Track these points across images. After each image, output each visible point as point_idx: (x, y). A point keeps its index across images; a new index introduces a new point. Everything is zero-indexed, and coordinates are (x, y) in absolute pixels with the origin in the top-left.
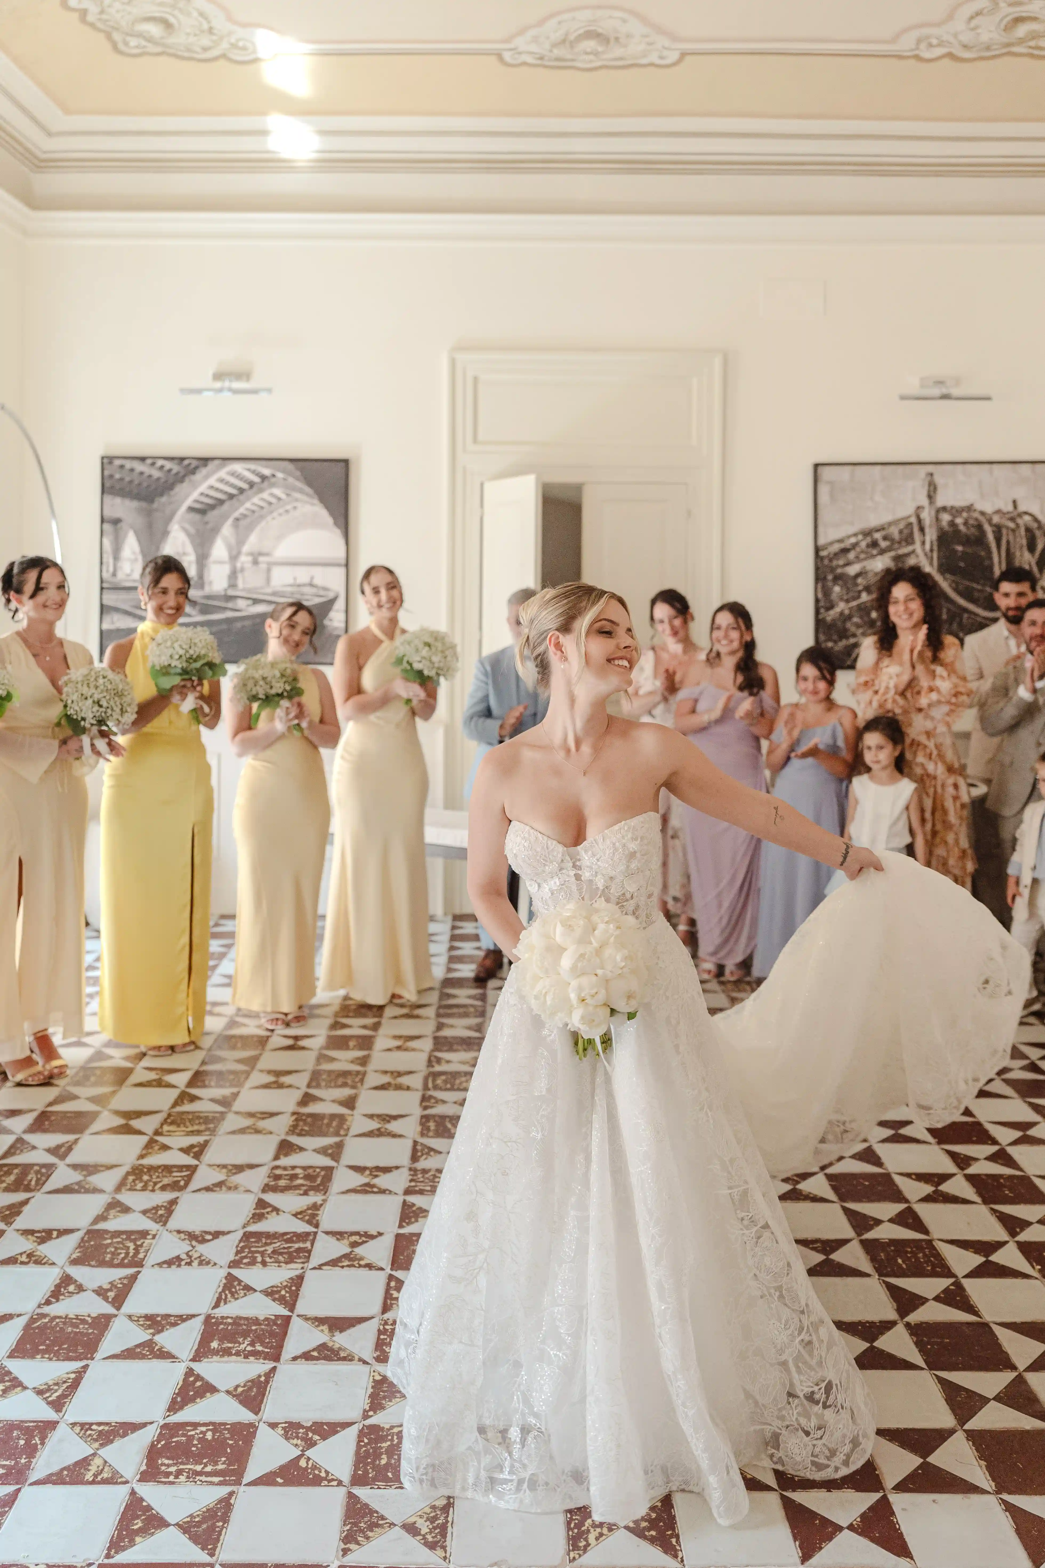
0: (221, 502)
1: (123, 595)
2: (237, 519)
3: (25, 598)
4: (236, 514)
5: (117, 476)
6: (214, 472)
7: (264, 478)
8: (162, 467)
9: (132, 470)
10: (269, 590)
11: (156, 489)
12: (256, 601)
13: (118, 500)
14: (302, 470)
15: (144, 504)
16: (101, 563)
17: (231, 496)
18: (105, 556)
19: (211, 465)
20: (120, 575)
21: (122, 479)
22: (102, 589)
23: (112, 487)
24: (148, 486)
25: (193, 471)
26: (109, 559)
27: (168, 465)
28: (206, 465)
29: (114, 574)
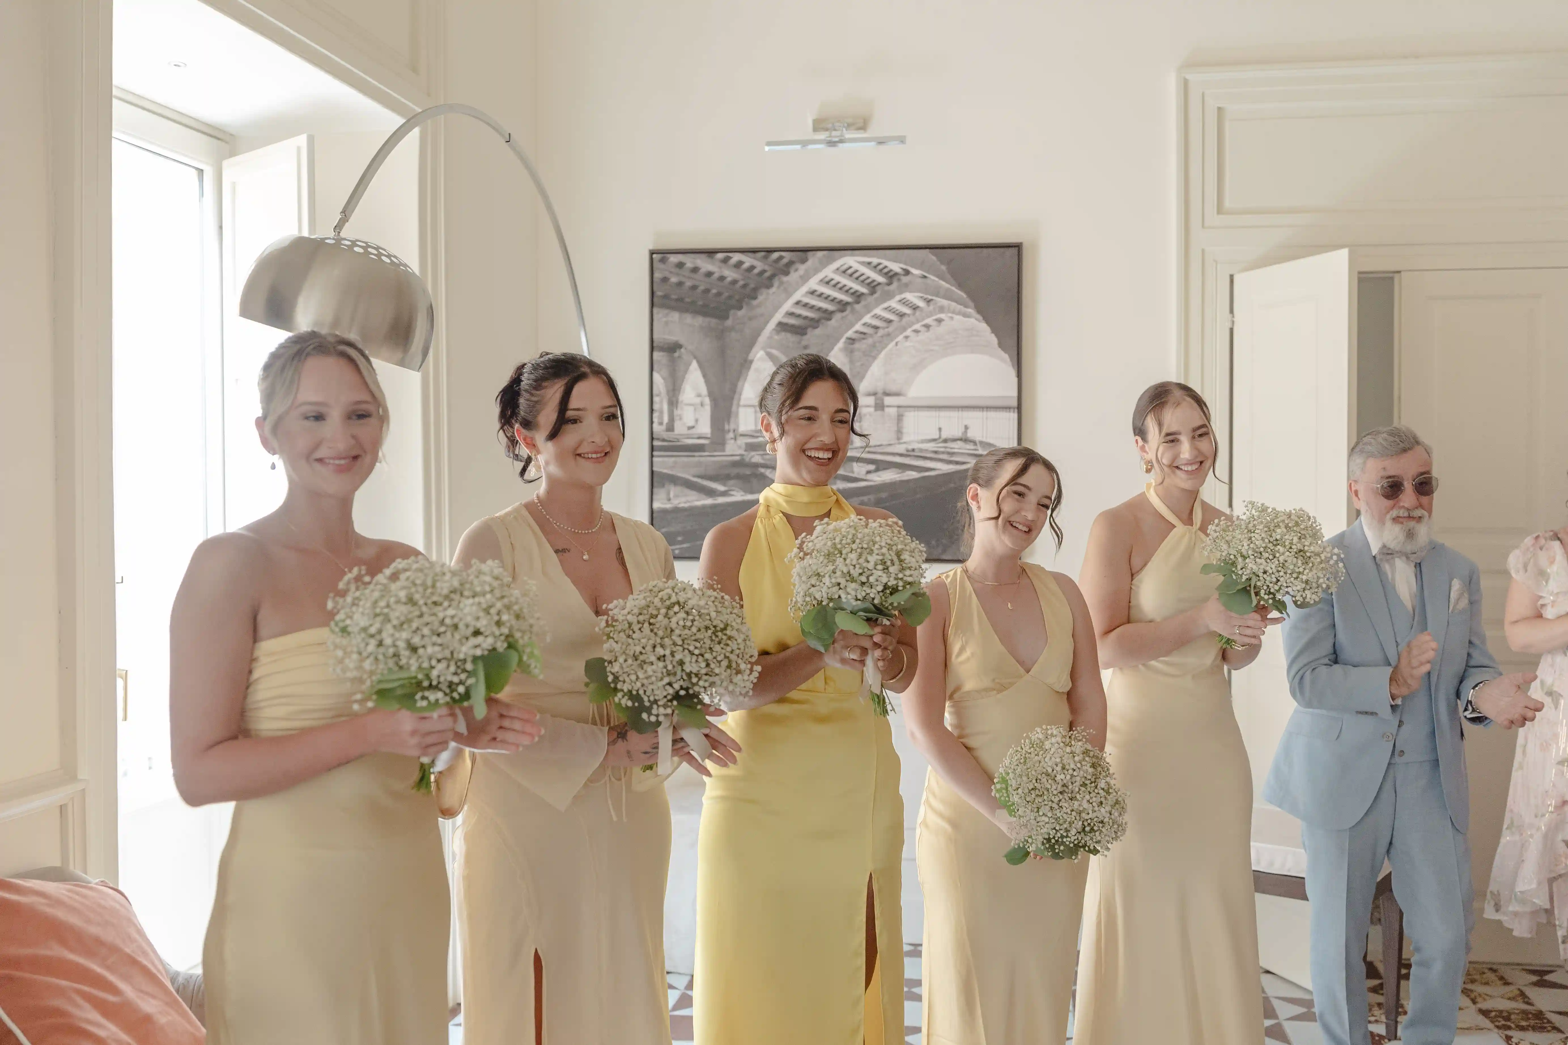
0: (828, 315)
1: (683, 459)
2: (852, 341)
3: (540, 437)
4: (850, 333)
5: (674, 280)
6: (817, 271)
7: (891, 276)
8: (739, 264)
9: (695, 270)
10: (901, 449)
11: (730, 297)
12: (881, 466)
13: (675, 316)
14: (949, 263)
15: (713, 321)
16: (652, 411)
17: (843, 306)
18: (656, 399)
19: (814, 259)
20: (680, 428)
21: (680, 284)
22: (652, 448)
23: (666, 297)
24: (719, 294)
25: (786, 270)
26: (662, 404)
27: (748, 261)
28: (804, 261)
29: (670, 428)
